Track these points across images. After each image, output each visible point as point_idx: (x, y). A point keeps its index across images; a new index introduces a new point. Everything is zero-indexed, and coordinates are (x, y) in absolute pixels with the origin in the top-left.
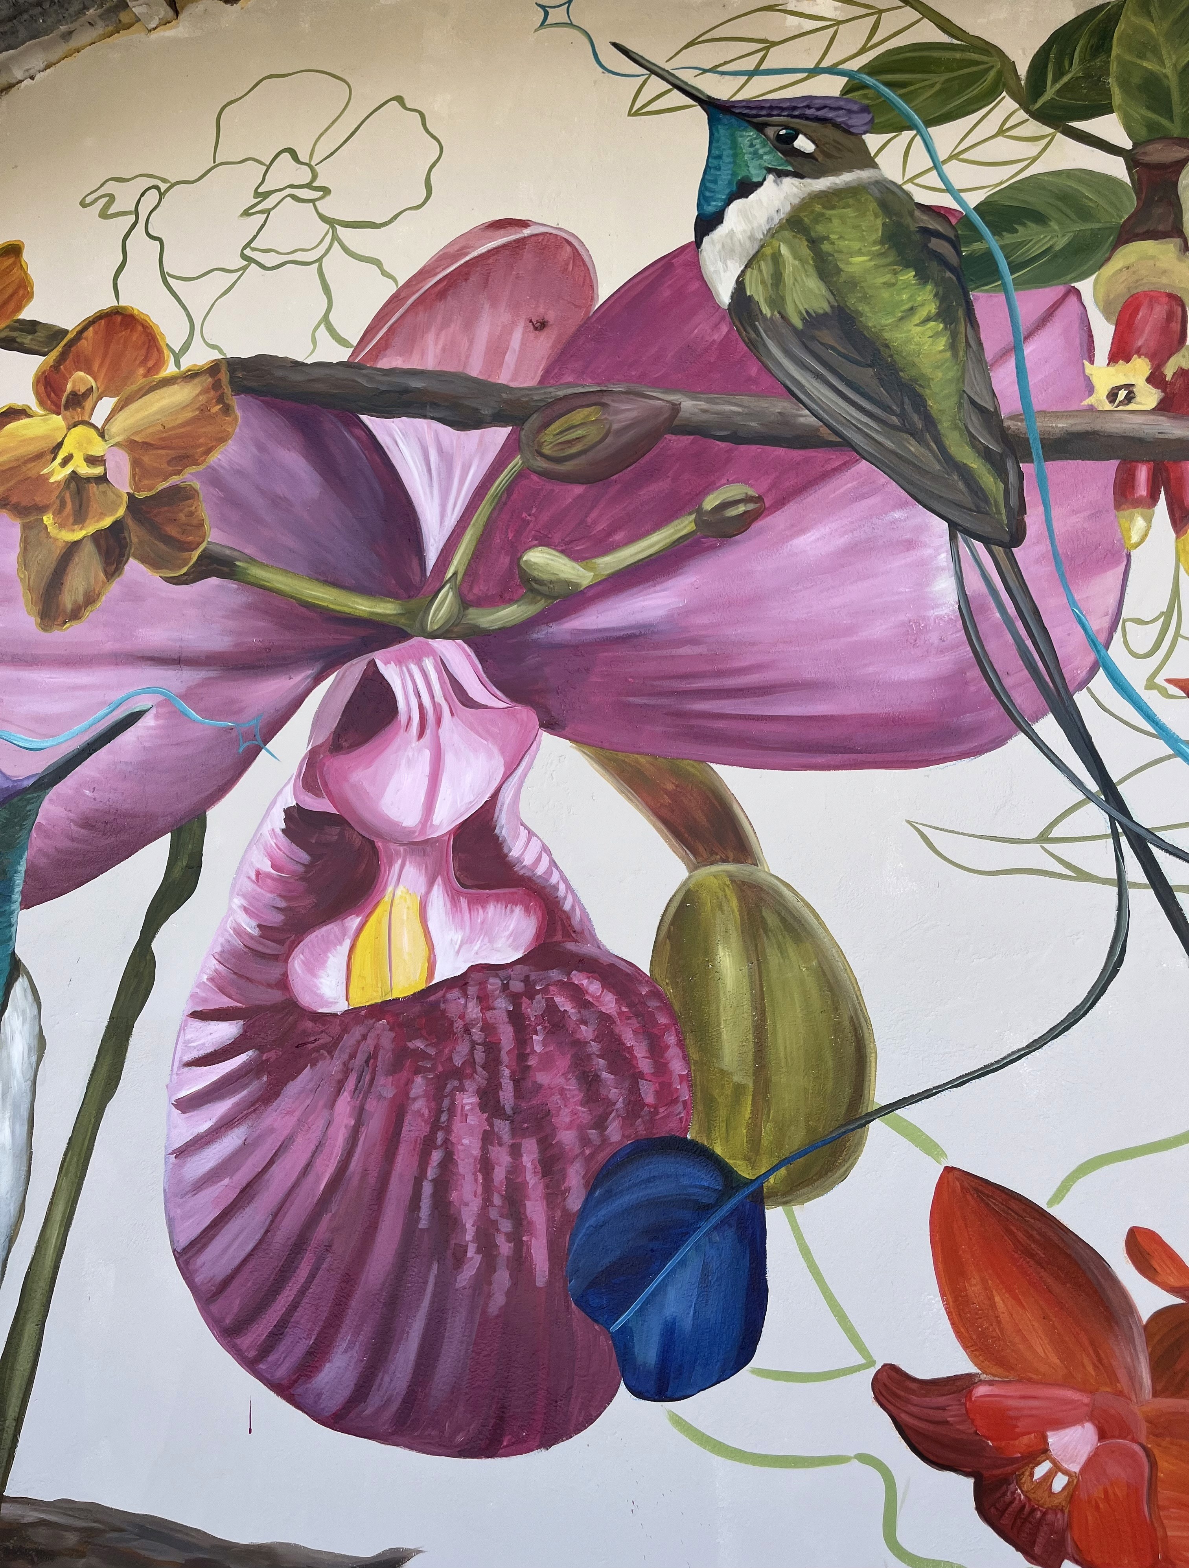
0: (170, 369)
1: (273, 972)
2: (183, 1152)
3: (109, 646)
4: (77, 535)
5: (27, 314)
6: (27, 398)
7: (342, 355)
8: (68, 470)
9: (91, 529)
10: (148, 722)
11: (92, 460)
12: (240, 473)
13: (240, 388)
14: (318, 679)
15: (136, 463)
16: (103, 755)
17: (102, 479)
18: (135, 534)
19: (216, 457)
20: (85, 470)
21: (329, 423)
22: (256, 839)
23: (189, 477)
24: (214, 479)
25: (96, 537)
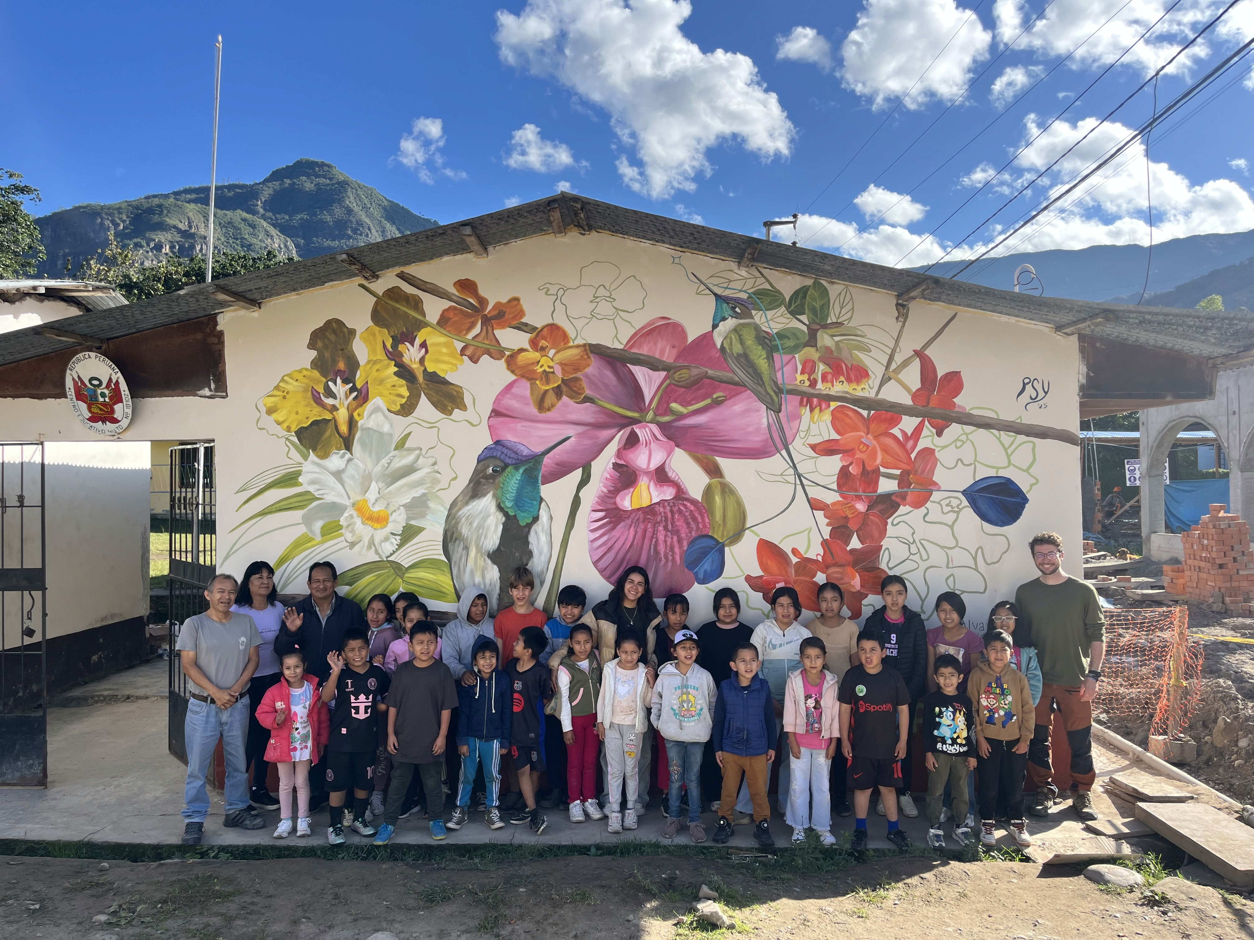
0: (571, 344)
1: (613, 501)
2: (592, 541)
3: (560, 419)
4: (547, 388)
5: (524, 320)
6: (527, 346)
7: (621, 347)
8: (542, 369)
9: (551, 386)
10: (572, 439)
11: (550, 367)
12: (594, 375)
13: (592, 352)
14: (619, 431)
15: (563, 369)
16: (560, 447)
17: (553, 373)
18: (564, 388)
19: (587, 370)
20: (548, 370)
21: (618, 365)
22: (605, 470)
23: (579, 375)
24: (586, 376)
25: (553, 389)
